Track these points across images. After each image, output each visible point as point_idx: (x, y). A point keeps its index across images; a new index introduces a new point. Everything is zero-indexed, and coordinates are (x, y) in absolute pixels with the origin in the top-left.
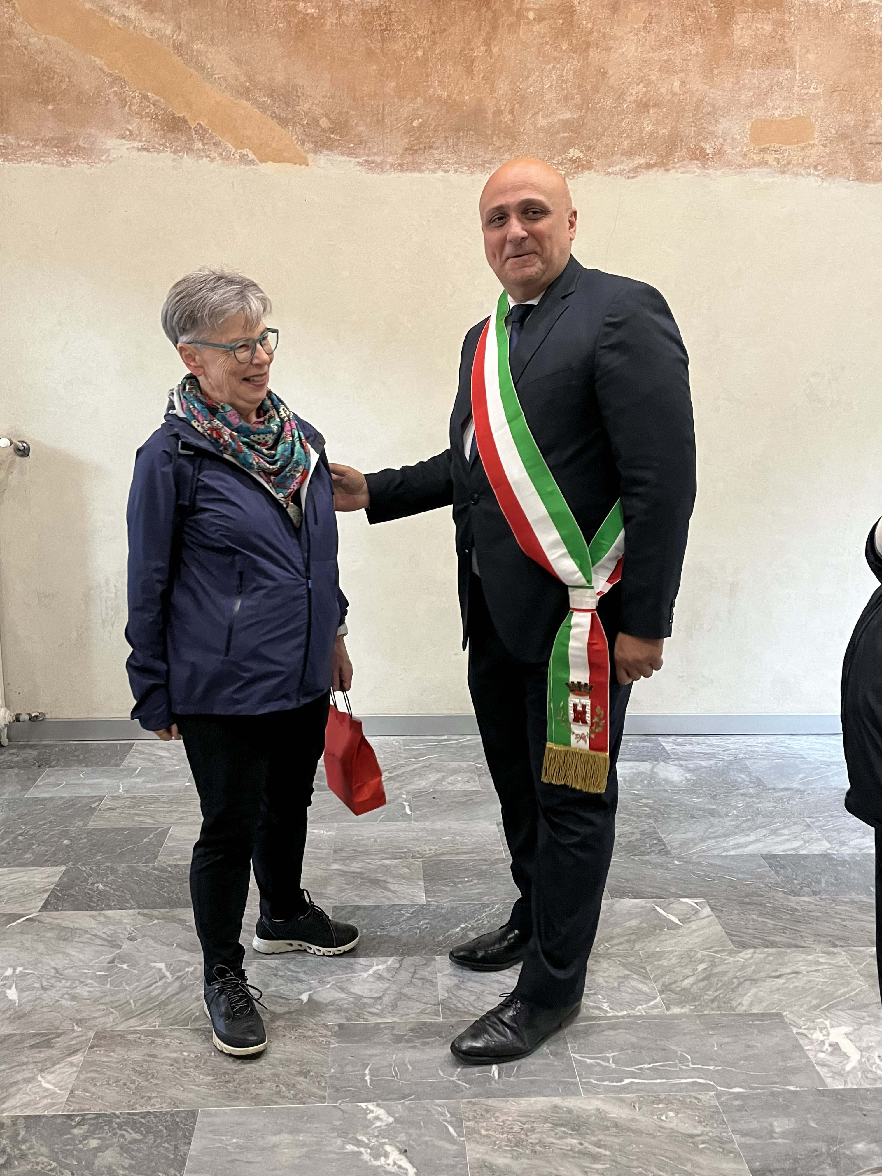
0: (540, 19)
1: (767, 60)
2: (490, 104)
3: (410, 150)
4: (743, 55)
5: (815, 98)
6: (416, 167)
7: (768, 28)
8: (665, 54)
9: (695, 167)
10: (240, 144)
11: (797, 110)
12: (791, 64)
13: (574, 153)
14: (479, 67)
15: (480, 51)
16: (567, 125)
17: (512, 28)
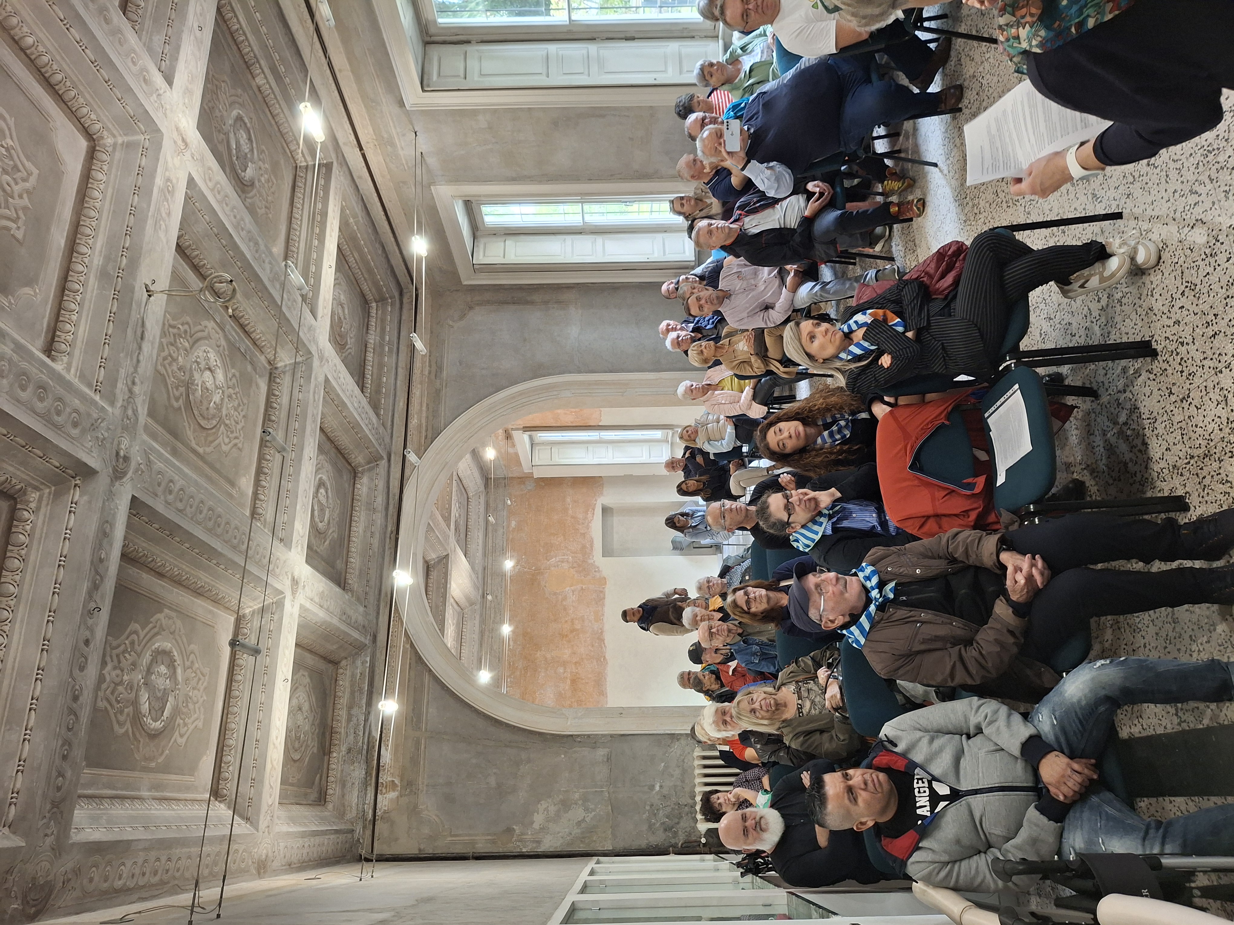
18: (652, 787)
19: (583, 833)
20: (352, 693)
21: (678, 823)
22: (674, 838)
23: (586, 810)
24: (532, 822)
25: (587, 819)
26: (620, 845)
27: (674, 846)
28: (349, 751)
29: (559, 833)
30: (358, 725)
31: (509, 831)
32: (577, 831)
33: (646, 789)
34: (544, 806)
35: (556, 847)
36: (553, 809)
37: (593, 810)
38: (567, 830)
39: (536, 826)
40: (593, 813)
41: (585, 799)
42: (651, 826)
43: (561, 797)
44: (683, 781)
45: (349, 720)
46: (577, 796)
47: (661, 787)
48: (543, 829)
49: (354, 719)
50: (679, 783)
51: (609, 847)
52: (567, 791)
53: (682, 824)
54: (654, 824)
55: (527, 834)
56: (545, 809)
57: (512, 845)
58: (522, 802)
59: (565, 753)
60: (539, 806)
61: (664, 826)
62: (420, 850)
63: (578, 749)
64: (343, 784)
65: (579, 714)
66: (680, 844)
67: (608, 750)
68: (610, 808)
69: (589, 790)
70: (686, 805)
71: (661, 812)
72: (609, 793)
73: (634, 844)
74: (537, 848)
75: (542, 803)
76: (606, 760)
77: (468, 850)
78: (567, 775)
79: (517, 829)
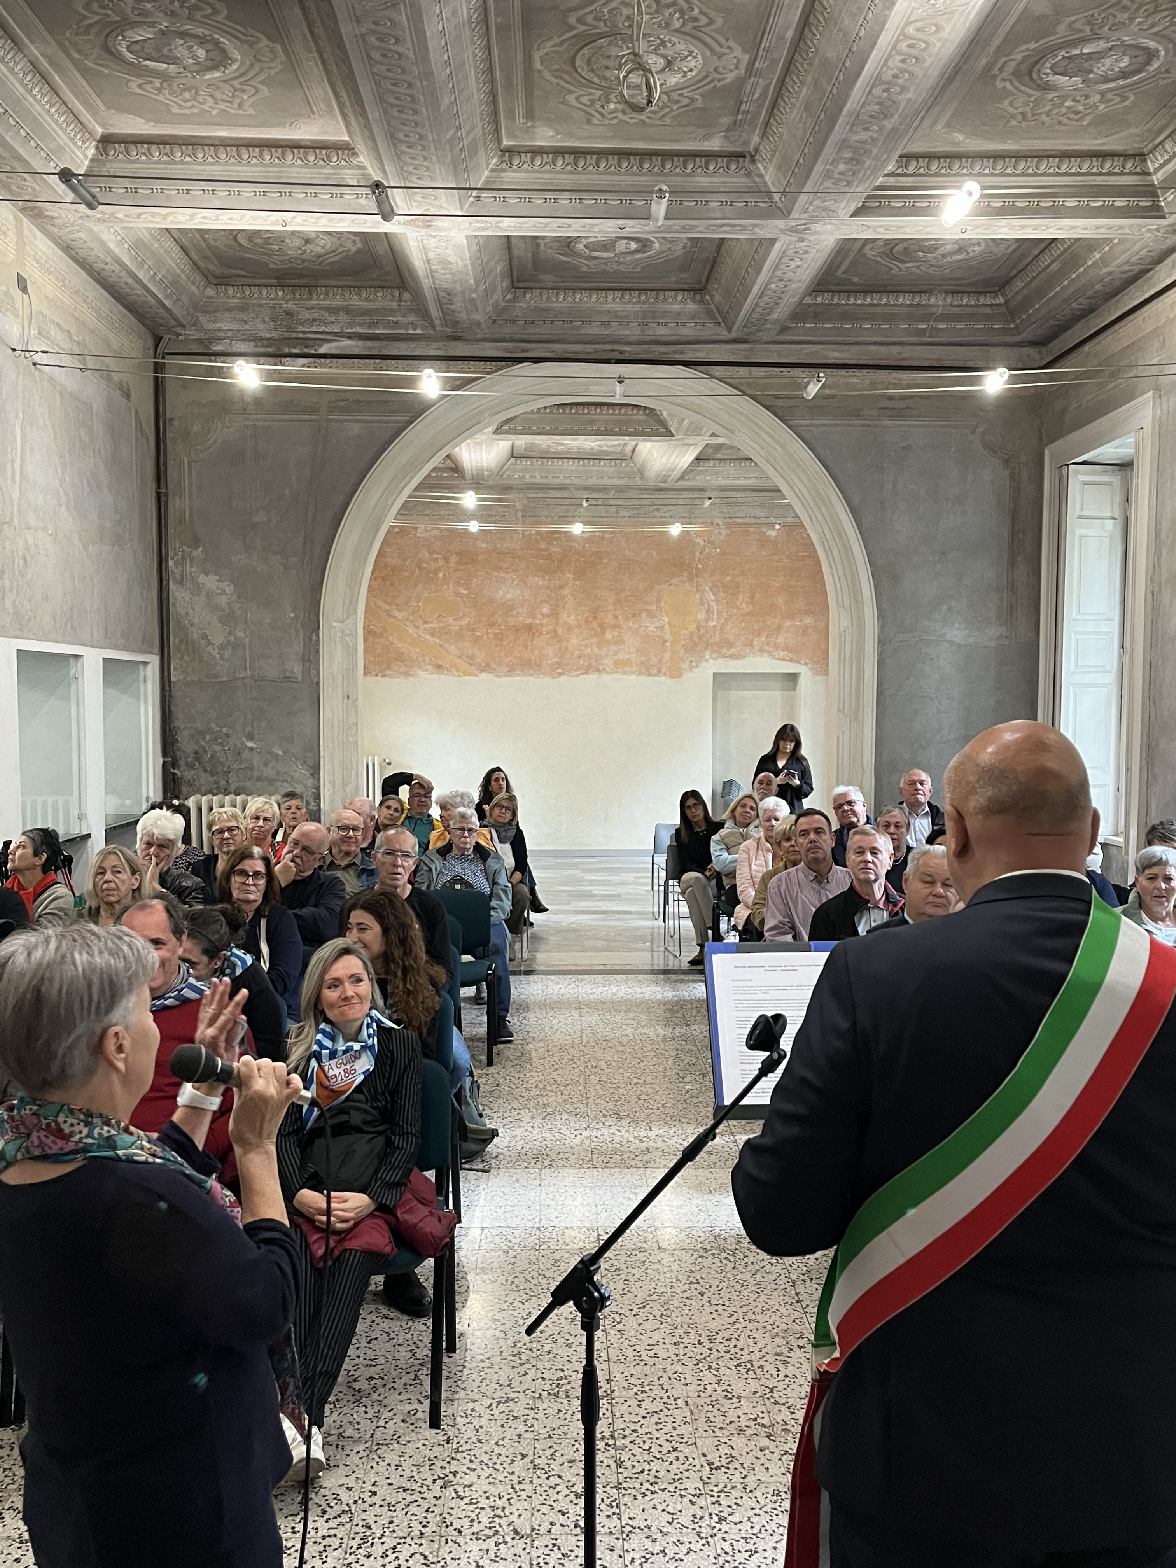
1: (616, 643)
2: (533, 658)
3: (509, 671)
4: (609, 641)
5: (633, 653)
6: (510, 676)
7: (616, 634)
8: (585, 642)
9: (597, 673)
10: (458, 671)
11: (627, 657)
12: (624, 643)
13: (559, 671)
14: (529, 648)
15: (529, 643)
16: (556, 663)
17: (539, 637)
18: (251, 738)
19: (193, 642)
20: (367, 312)
21: (205, 771)
22: (187, 764)
23: (222, 647)
24: (207, 574)
25: (210, 649)
26: (177, 692)
27: (174, 764)
28: (289, 313)
29: (193, 609)
30: (326, 324)
31: (196, 542)
32: (195, 634)
33: (249, 729)
34: (228, 590)
35: (174, 605)
36: (223, 600)
37: (222, 656)
38: (196, 621)
39: (202, 579)
40: (217, 656)
41: (236, 645)
42: (201, 733)
43: (239, 613)
44: (259, 779)
45: (331, 310)
46: (240, 634)
47: (252, 749)
48: (198, 588)
50: (256, 774)
51: (175, 676)
52: (246, 621)
53: (203, 774)
54: (204, 739)
55: (192, 566)
56: (224, 591)
57: (178, 545)
58: (233, 559)
59: (296, 618)
60: (227, 583)
61: (201, 751)
62: (171, 420)
63: (301, 635)
64: (243, 308)
65: (348, 639)
66: (176, 771)
67: (300, 678)
68: (225, 679)
69: (248, 651)
70: (227, 781)
71: (219, 748)
72: (244, 678)
73: (177, 711)
74: (175, 580)
75: (232, 587)
76: (287, 674)
77: (171, 487)
78: (268, 621)
79: (198, 553)
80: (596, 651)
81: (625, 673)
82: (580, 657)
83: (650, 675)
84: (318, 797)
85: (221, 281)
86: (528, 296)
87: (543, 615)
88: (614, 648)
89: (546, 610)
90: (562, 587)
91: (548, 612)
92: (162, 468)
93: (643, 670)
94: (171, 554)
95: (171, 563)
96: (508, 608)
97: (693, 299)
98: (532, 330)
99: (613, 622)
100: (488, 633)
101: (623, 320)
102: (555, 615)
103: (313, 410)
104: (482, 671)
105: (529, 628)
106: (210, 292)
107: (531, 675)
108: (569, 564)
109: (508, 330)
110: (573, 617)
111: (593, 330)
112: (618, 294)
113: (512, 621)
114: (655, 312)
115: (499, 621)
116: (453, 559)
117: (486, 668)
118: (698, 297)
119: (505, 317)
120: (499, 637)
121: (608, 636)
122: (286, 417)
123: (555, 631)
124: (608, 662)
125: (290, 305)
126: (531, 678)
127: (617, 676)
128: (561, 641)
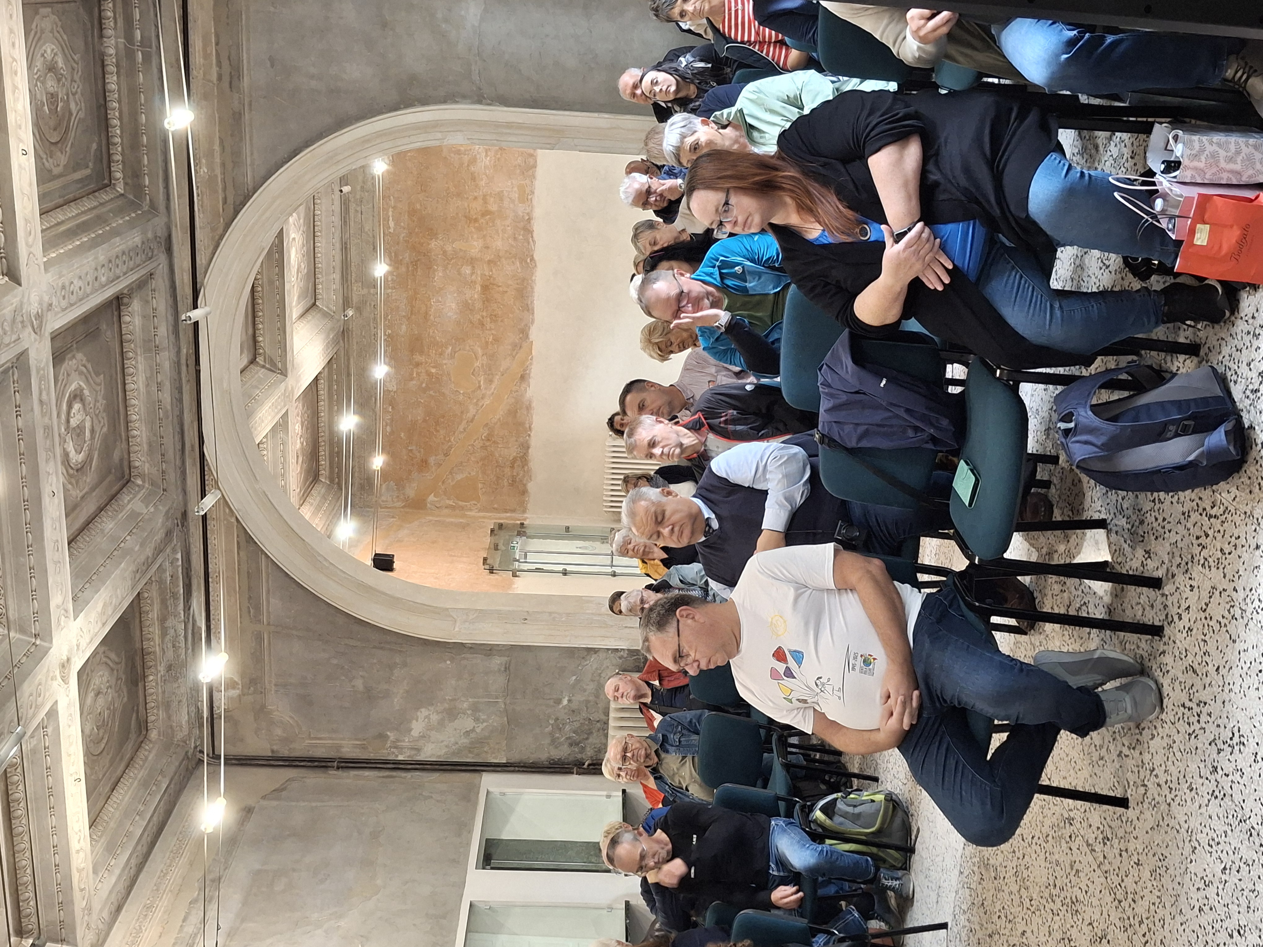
0: (492, 271)
1: (501, 200)
2: (515, 286)
3: (528, 310)
4: (500, 207)
5: (512, 184)
6: (533, 310)
7: (492, 199)
8: (500, 231)
9: (532, 222)
10: (527, 360)
11: (516, 189)
12: (502, 191)
13: (529, 260)
14: (505, 289)
15: (501, 289)
16: (521, 263)
17: (494, 279)
18: (559, 701)
19: (472, 743)
20: (164, 602)
21: (587, 739)
22: (581, 753)
23: (477, 720)
24: (411, 730)
25: (478, 730)
26: (515, 757)
27: (582, 764)
29: (442, 742)
30: (177, 636)
31: (382, 737)
32: (465, 741)
33: (551, 702)
34: (426, 713)
35: (439, 756)
36: (435, 718)
37: (484, 721)
38: (453, 740)
39: (415, 733)
40: (485, 724)
41: (475, 708)
42: (554, 742)
43: (446, 706)
44: (597, 696)
45: (164, 633)
46: (465, 705)
47: (569, 701)
48: (423, 737)
49: (172, 632)
50: (591, 698)
51: (502, 759)
52: (454, 700)
53: (590, 740)
54: (558, 738)
55: (404, 741)
56: (426, 717)
57: (385, 751)
58: (397, 708)
59: (452, 660)
60: (419, 714)
61: (569, 741)
62: (273, 751)
63: (468, 656)
64: (167, 706)
65: (471, 617)
66: (586, 764)
67: (506, 658)
68: (506, 719)
69: (480, 700)
70: (598, 721)
71: (568, 728)
72: (505, 704)
73: (532, 757)
74: (416, 755)
75: (423, 710)
76: (503, 669)
77: (332, 754)
78: (453, 682)
79: (391, 735)
80: (508, 222)
81: (533, 193)
82: (515, 239)
83: (535, 166)
84: (617, 650)
85: (143, 727)
86: (137, 464)
87: (472, 274)
88: (506, 203)
89: (467, 270)
90: (445, 252)
91: (469, 267)
92: (316, 764)
93: (530, 172)
94: (391, 757)
95: (401, 758)
96: (466, 307)
97: (128, 305)
98: (170, 454)
99: (480, 201)
100: (491, 329)
101: (155, 370)
102: (472, 262)
103: (259, 638)
104: (527, 336)
105: (485, 288)
106: (153, 735)
107: (532, 288)
108: (422, 244)
109: (172, 476)
110: (475, 243)
111: (166, 397)
112: (129, 379)
113: (478, 305)
114: (144, 340)
115: (479, 317)
116: (418, 358)
117: (524, 333)
118: (125, 300)
119: (160, 482)
120: (494, 318)
121: (494, 208)
122: (266, 658)
123: (490, 262)
124: (521, 209)
125: (162, 669)
126: (536, 290)
127: (535, 202)
128: (499, 257)
